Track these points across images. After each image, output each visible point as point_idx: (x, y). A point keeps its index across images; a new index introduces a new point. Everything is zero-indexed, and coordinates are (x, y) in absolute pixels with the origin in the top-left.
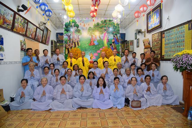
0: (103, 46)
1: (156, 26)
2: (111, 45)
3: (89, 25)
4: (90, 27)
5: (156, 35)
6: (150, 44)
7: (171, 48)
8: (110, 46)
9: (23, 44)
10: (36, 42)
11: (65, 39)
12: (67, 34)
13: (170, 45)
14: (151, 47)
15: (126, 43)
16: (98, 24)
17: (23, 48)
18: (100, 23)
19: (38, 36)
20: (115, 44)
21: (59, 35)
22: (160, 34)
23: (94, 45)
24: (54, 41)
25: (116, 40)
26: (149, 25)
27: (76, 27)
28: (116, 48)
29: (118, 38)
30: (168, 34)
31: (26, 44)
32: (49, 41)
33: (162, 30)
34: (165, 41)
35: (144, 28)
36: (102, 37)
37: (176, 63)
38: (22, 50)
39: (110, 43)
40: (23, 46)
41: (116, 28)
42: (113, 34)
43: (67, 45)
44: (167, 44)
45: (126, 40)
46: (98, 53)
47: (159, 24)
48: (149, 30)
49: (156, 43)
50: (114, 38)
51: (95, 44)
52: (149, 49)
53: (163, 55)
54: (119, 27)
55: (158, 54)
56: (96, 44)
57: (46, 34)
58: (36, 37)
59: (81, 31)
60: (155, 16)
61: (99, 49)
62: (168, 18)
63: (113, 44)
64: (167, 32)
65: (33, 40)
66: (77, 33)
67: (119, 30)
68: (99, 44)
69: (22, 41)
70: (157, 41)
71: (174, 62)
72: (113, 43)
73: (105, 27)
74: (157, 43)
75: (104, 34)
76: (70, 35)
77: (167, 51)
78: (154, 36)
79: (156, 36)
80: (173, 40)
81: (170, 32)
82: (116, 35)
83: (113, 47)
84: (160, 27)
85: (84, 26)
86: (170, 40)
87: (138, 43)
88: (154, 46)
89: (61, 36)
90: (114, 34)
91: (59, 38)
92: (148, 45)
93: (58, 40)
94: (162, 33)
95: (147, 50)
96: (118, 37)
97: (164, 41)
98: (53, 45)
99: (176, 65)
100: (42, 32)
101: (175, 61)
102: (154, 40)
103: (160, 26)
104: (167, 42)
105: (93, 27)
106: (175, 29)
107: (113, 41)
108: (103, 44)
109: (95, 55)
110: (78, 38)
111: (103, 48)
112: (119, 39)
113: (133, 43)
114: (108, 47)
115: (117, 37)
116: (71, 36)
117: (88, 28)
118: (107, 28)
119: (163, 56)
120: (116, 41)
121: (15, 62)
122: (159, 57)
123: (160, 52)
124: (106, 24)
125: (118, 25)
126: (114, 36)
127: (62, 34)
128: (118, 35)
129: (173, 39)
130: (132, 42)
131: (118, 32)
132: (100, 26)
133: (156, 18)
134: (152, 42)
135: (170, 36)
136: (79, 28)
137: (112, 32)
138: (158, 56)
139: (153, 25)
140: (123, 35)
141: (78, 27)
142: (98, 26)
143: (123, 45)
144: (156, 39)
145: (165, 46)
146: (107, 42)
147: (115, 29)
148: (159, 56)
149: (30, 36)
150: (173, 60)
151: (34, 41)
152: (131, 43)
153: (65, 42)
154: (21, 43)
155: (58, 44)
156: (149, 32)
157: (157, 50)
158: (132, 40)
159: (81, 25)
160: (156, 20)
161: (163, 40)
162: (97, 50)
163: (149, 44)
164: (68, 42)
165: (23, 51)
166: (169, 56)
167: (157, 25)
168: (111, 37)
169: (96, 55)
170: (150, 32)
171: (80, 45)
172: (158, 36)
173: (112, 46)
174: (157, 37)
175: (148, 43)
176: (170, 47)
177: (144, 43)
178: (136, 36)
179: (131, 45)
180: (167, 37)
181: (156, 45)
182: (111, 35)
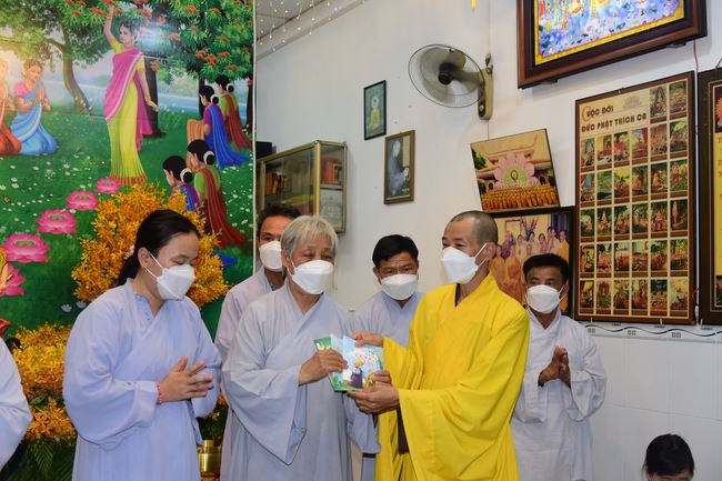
0: (105, 171)
1: (638, 23)
2: (175, 164)
5: (635, 103)
6: (553, 182)
8: (170, 178)
20: (211, 160)
22: (678, 96)
23: (11, 151)
25: (225, 124)
26: (547, 21)
29: (235, 113)
33: (708, 63)
36: (98, 81)
39: (165, 148)
42: (194, 67)
46: (44, 236)
48: (539, 60)
49: (626, 171)
50: (209, 106)
51: (25, 149)
52: (543, 223)
53: (719, 272)
54: (247, 18)
55: (658, 266)
56: (33, 147)
61: (61, 192)
63: (191, 159)
68: (57, 152)
70: (641, 153)
72: (198, 148)
74: (640, 172)
75: (110, 55)
79: (635, 112)
82: (223, 81)
83: (199, 183)
84: (683, 42)
87: (400, 164)
88: (601, 196)
90: (209, 69)
92: (527, 181)
94: (710, 86)
96: (242, 105)
102: (599, 147)
103: (695, 28)
107: (197, 131)
108: (102, 151)
109: (18, 253)
111: (107, 186)
112: (243, 117)
113: (340, 169)
115: (231, 102)
119: (721, 285)
120: (218, 138)
122: (671, 296)
126: (205, 91)
130: (334, 161)
131: (238, 61)
134: (583, 165)
137: (188, 51)
138: (659, 287)
139: (594, 23)
146: (141, 136)
147: (212, 31)
148: (680, 284)
152: (324, 163)
156: (537, 73)
162: (42, 210)
163: (545, 174)
167: (640, 20)
168: (180, 94)
169: (32, 254)
170: (553, 80)
172: (654, 110)
173: (189, 177)
174: (646, 123)
175: (537, 173)
177: (479, 164)
178: (376, 112)
179: (324, 178)
181: (631, 183)
182: (176, 80)
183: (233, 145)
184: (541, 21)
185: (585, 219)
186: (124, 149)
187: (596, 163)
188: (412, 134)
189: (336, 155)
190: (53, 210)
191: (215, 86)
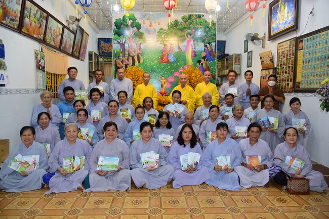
0: (185, 64)
1: (287, 26)
2: (199, 62)
3: (159, 24)
4: (161, 29)
5: (287, 44)
6: (273, 62)
7: (315, 68)
8: (198, 64)
9: (39, 56)
10: (62, 54)
11: (114, 51)
12: (119, 41)
13: (314, 63)
14: (275, 66)
15: (227, 60)
16: (176, 23)
17: (40, 65)
18: (180, 20)
20: (207, 60)
21: (102, 42)
22: (293, 42)
23: (168, 61)
24: (95, 53)
25: (210, 52)
26: (273, 26)
27: (135, 28)
28: (208, 69)
29: (212, 50)
30: (310, 42)
31: (45, 58)
32: (85, 53)
33: (298, 35)
34: (304, 56)
35: (262, 31)
36: (184, 46)
37: (326, 95)
38: (39, 69)
40: (40, 61)
41: (210, 30)
42: (203, 41)
43: (118, 61)
44: (308, 61)
45: (226, 53)
46: (174, 77)
47: (292, 24)
48: (272, 34)
49: (284, 59)
50: (206, 49)
52: (272, 70)
53: (297, 81)
54: (215, 29)
55: (288, 80)
56: (172, 60)
57: (80, 40)
58: (63, 46)
59: (146, 35)
60: (286, 8)
61: (177, 69)
62: (311, 12)
63: (203, 60)
64: (308, 40)
65: (57, 51)
66: (138, 39)
67: (215, 35)
68: (177, 61)
69: (38, 52)
70: (287, 55)
71: (322, 95)
73: (189, 28)
74: (287, 59)
75: (186, 41)
76: (125, 43)
77: (306, 75)
78: (283, 46)
79: (287, 46)
80: (318, 54)
81: (314, 39)
82: (209, 43)
83: (204, 65)
84: (295, 30)
85: (151, 25)
86: (313, 53)
87: (250, 58)
88: (281, 65)
89: (106, 44)
90: (206, 41)
91: (103, 48)
92: (269, 62)
93: (100, 51)
94: (298, 40)
95: (267, 73)
96: (214, 48)
97: (302, 56)
98: (93, 61)
99: (326, 100)
100: (73, 36)
101: (324, 93)
102: (281, 54)
103: (295, 27)
104: (307, 57)
105: (167, 28)
106: (324, 33)
107: (204, 54)
108: (185, 60)
109: (170, 80)
110: (140, 49)
111: (186, 67)
112: (214, 51)
113: (239, 60)
114: (195, 65)
115: (211, 48)
116: (126, 45)
117: (158, 30)
118: (194, 30)
119: (297, 84)
120: (208, 56)
121: (25, 90)
122: (289, 87)
123: (292, 77)
124: (191, 23)
125: (213, 24)
126: (206, 46)
127: (108, 41)
128: (213, 44)
129: (319, 52)
130: (238, 58)
131: (213, 39)
132: (181, 27)
133: (288, 12)
134: (278, 58)
135: (313, 46)
136: (140, 30)
137: (202, 38)
138: (288, 84)
139: (280, 26)
140: (222, 45)
141: (139, 27)
142: (176, 26)
143: (220, 63)
144: (286, 52)
145: (302, 64)
146: (192, 56)
147: (207, 33)
148: (291, 84)
149: (52, 43)
150: (320, 91)
151: (59, 52)
152: (236, 59)
153: (115, 56)
154: (36, 55)
155: (102, 60)
156: (272, 38)
157: (286, 72)
158: (239, 53)
159: (144, 23)
160: (288, 16)
161: (300, 53)
162: (174, 72)
163: (272, 60)
164: (121, 55)
165: (40, 70)
166: (311, 83)
168: (200, 47)
169: (172, 80)
170: (275, 39)
171: (142, 61)
172: (290, 46)
173: (202, 64)
174: (288, 49)
175: (270, 60)
176: (313, 66)
177: (261, 58)
178: (246, 46)
179: (235, 62)
180: (307, 48)
181: (285, 62)
182: (199, 44)
183: (212, 57)
184: (272, 26)
185: (278, 70)
186: (189, 59)
187: (280, 58)
188: (252, 51)
189: (239, 57)
190: (176, 72)
191: (208, 45)
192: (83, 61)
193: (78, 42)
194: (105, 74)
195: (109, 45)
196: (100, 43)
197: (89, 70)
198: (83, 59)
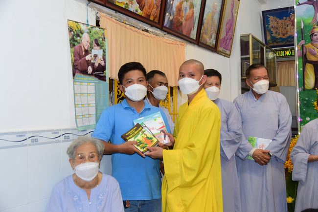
10: (170, 39)
11: (299, 23)
17: (88, 63)
19: (179, 10)
21: (271, 18)
24: (253, 38)
31: (107, 44)
32: (232, 39)
38: (85, 72)
40: (87, 52)
43: (309, 46)
57: (219, 9)
65: (150, 29)
69: (83, 28)
89: (280, 21)
91: (274, 31)
93: (269, 38)
98: (251, 56)
121: (20, 134)
149: (134, 7)
151: (158, 32)
153: (302, 32)
154: (75, 36)
155: (271, 55)
164: (317, 30)
165: (86, 78)
192: (228, 56)
193: (214, 13)
194: (278, 83)
195: (287, 22)
196: (268, 22)
197: (242, 76)
198: (228, 52)
